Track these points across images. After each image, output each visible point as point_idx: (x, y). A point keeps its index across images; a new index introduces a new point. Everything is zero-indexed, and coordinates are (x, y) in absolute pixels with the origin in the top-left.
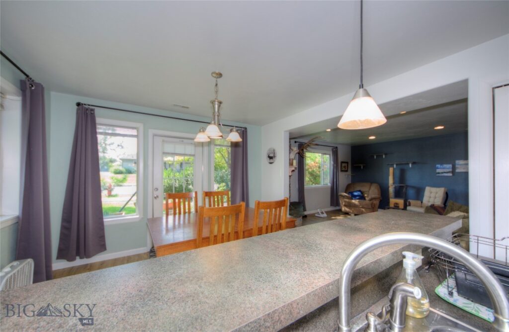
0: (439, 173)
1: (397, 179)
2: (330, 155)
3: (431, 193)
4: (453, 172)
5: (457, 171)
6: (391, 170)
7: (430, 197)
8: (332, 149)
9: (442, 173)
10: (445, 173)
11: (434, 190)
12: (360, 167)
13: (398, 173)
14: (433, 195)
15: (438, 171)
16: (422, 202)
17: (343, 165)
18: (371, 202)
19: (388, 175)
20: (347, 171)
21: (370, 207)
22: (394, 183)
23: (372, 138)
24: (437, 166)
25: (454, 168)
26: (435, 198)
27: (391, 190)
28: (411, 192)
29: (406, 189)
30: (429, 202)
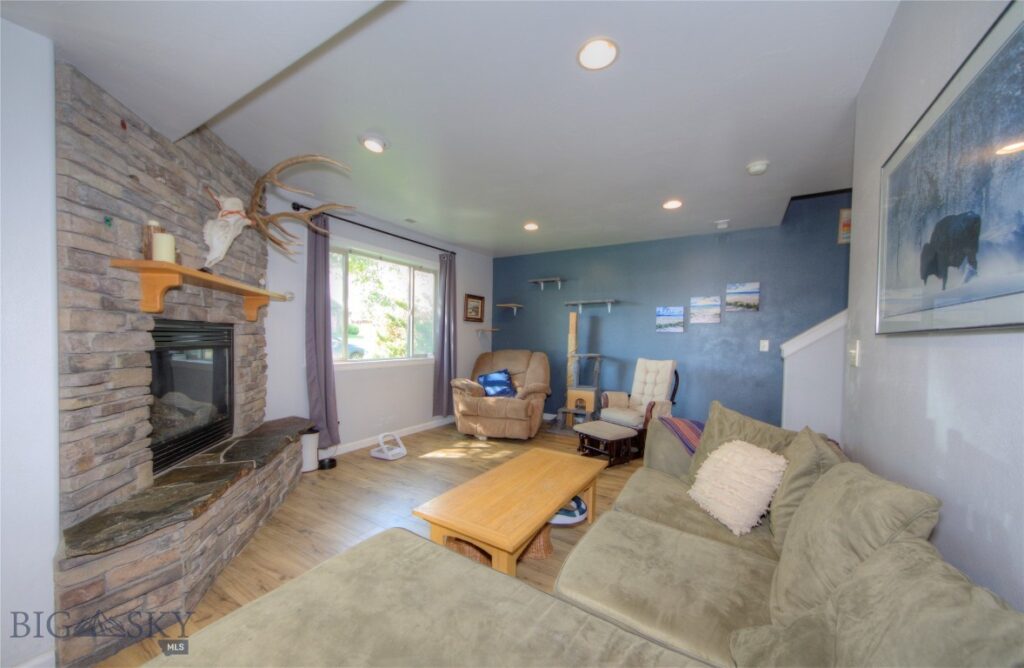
0: (660, 327)
1: (584, 342)
2: (434, 272)
3: (647, 372)
4: (685, 324)
5: (693, 321)
6: (573, 316)
7: (645, 383)
8: (441, 256)
9: (666, 326)
10: (671, 325)
11: (653, 364)
12: (511, 309)
13: (585, 325)
14: (650, 378)
15: (660, 321)
16: (629, 396)
17: (473, 303)
18: (526, 401)
19: (567, 332)
20: (480, 320)
21: (522, 415)
22: (577, 351)
23: (531, 227)
24: (658, 309)
25: (687, 315)
26: (655, 384)
27: (572, 368)
28: (609, 372)
29: (600, 363)
30: (643, 394)
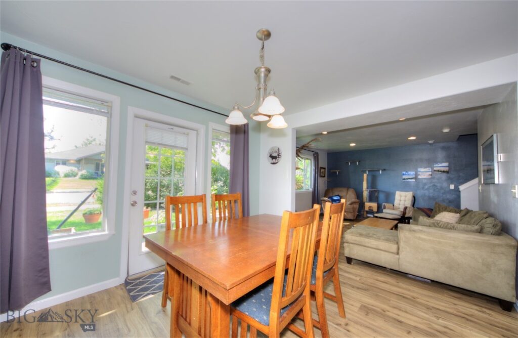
0: (404, 179)
1: (370, 185)
2: (311, 160)
3: (401, 196)
4: (415, 178)
5: (419, 177)
6: (365, 176)
7: (400, 200)
8: (314, 154)
9: (407, 179)
10: (409, 179)
11: (403, 194)
12: (336, 172)
13: (370, 179)
14: (403, 198)
15: (404, 177)
16: (393, 205)
17: (322, 170)
18: (352, 206)
19: (362, 180)
20: (324, 176)
21: (352, 211)
22: (367, 188)
23: (353, 145)
24: (403, 172)
25: (416, 175)
26: (405, 201)
27: (366, 194)
28: (382, 197)
29: (378, 193)
30: (400, 204)
